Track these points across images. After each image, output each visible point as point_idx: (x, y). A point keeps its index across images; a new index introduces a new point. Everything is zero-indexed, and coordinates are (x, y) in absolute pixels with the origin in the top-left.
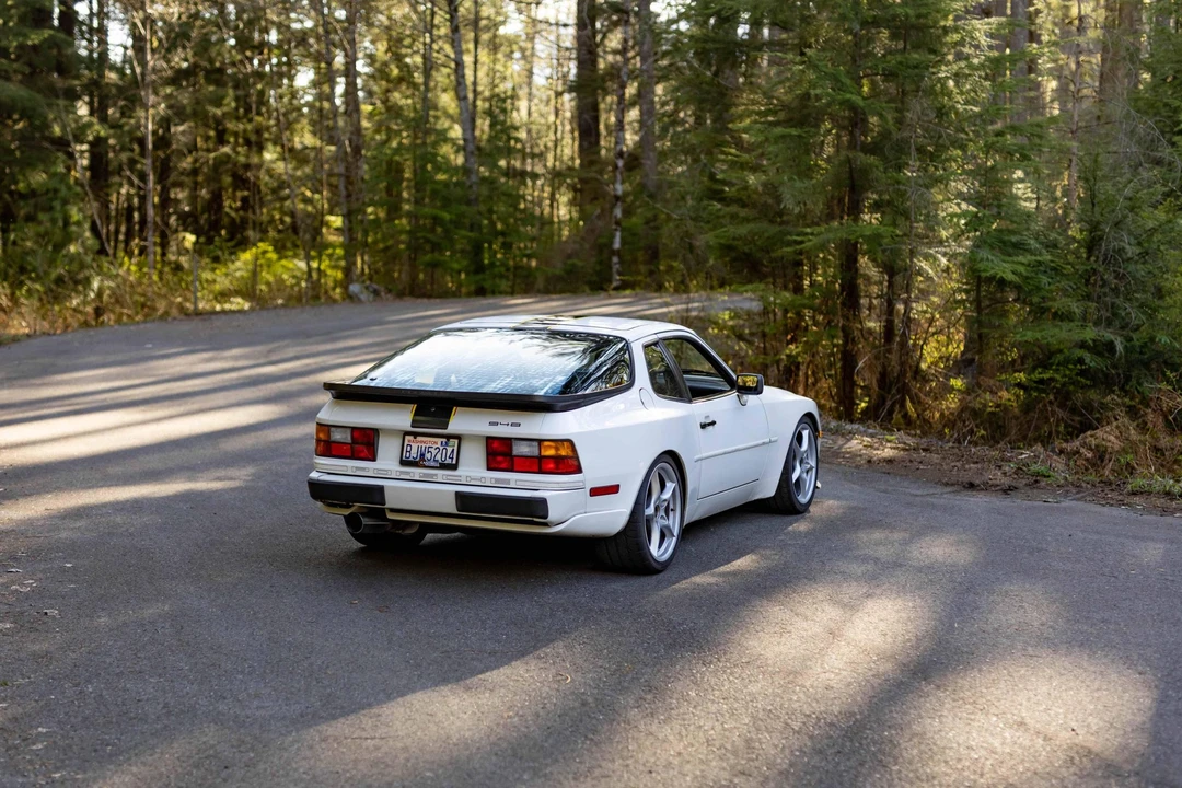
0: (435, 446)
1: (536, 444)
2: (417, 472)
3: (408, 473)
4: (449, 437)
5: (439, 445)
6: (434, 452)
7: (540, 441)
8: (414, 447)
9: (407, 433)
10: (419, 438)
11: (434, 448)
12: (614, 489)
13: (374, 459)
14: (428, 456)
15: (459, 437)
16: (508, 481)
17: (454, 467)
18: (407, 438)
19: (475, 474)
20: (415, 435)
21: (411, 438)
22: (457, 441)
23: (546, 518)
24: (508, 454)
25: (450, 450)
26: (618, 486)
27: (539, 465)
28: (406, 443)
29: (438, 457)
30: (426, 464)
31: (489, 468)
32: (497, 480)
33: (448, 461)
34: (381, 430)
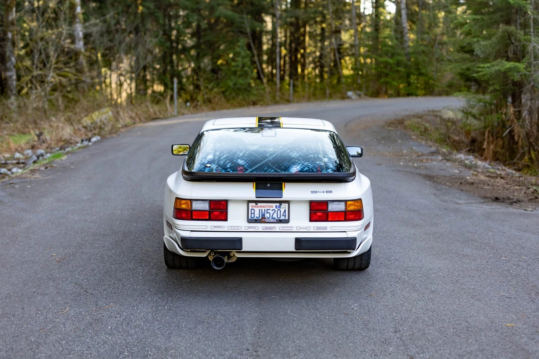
0: (272, 209)
1: (343, 203)
2: (260, 226)
3: (256, 227)
4: (281, 202)
5: (274, 208)
6: (272, 213)
7: (346, 201)
8: (257, 209)
9: (249, 202)
10: (259, 204)
11: (271, 210)
13: (226, 220)
14: (267, 215)
15: (288, 202)
16: (326, 228)
17: (287, 221)
18: (250, 204)
19: (303, 225)
20: (256, 202)
21: (254, 204)
22: (287, 205)
23: (355, 249)
24: (325, 210)
25: (282, 210)
27: (345, 216)
28: (250, 208)
29: (275, 216)
30: (267, 220)
31: (312, 220)
32: (318, 228)
33: (283, 218)
34: (230, 200)
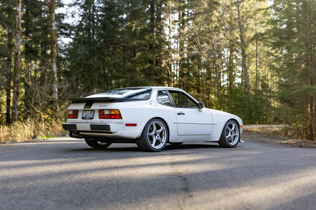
2: (85, 121)
3: (83, 121)
4: (92, 111)
8: (85, 114)
9: (83, 110)
10: (86, 112)
11: (89, 114)
12: (135, 125)
13: (77, 118)
14: (87, 116)
15: (94, 111)
16: (103, 121)
17: (92, 118)
18: (84, 112)
19: (97, 120)
20: (85, 111)
23: (110, 130)
24: (103, 114)
25: (92, 114)
26: (136, 124)
27: (110, 116)
29: (89, 116)
30: (87, 118)
31: (100, 118)
32: (101, 121)
34: (79, 110)
